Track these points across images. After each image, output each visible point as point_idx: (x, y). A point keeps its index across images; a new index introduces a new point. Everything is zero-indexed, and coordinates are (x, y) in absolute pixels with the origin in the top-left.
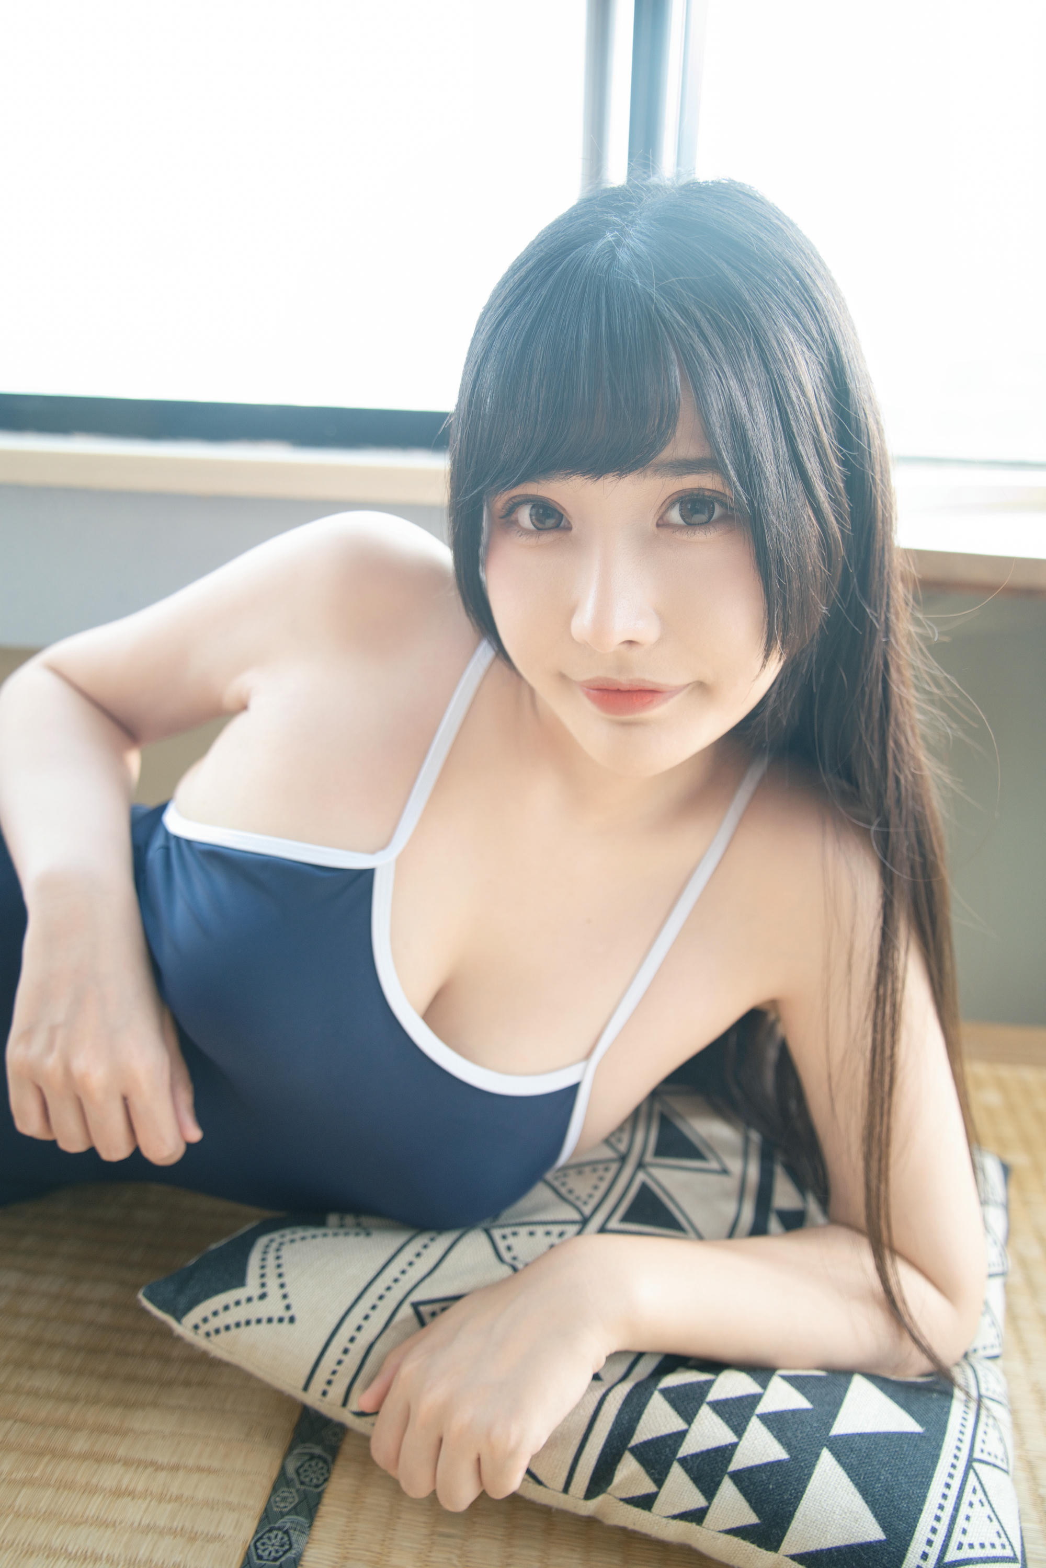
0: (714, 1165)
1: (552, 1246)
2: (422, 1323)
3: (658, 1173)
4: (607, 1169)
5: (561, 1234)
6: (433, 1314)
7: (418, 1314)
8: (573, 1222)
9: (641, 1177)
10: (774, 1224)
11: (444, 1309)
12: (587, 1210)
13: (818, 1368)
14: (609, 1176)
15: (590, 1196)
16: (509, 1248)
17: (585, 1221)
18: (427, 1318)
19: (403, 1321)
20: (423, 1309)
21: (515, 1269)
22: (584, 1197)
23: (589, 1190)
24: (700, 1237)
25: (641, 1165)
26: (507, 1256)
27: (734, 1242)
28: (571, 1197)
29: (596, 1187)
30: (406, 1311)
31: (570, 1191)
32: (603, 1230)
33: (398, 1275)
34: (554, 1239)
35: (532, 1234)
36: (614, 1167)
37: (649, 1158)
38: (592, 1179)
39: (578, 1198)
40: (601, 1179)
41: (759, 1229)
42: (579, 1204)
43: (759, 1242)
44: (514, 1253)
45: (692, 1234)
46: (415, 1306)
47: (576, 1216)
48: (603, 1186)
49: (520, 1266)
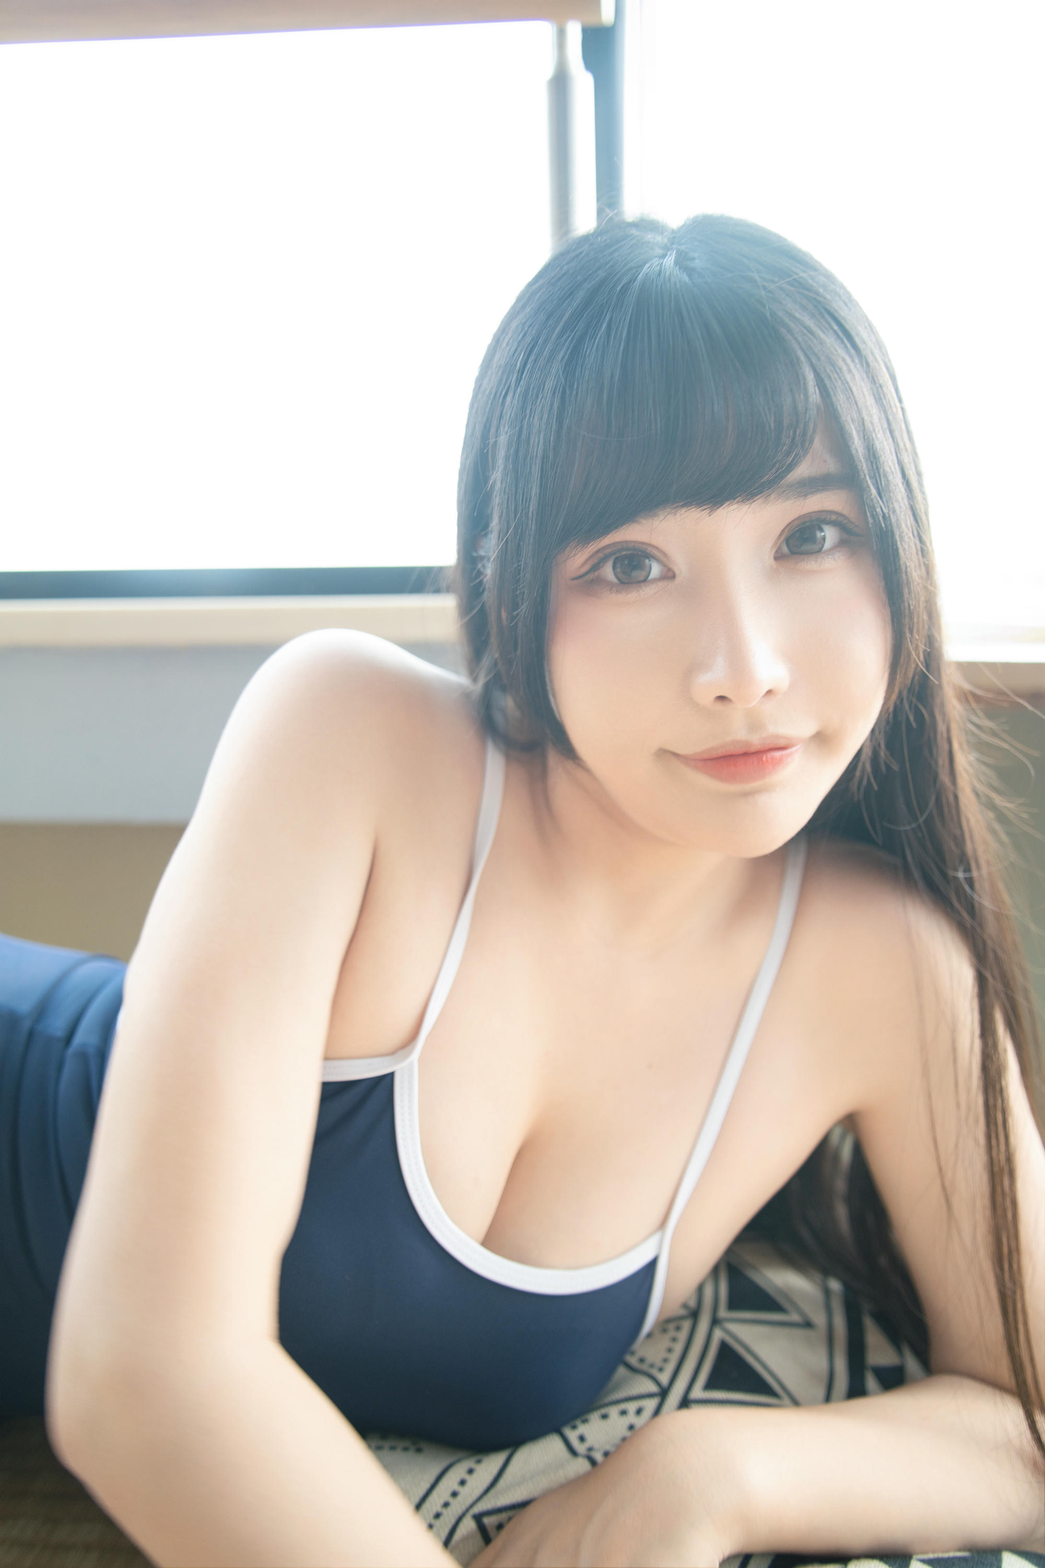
0: (795, 1317)
1: (631, 1427)
2: (487, 1538)
3: (733, 1327)
4: (678, 1328)
5: (639, 1412)
6: (500, 1527)
7: (482, 1529)
8: (650, 1396)
9: (718, 1334)
10: (871, 1382)
11: (510, 1519)
12: (664, 1378)
13: (959, 1550)
14: (683, 1336)
15: (666, 1360)
16: (582, 1439)
17: (664, 1393)
18: (492, 1532)
19: (465, 1539)
20: (486, 1521)
21: (593, 1462)
22: (659, 1363)
23: (663, 1354)
24: (796, 1403)
25: (715, 1322)
26: (580, 1448)
27: (832, 1406)
28: (644, 1367)
29: (670, 1350)
30: (468, 1525)
31: (642, 1360)
32: (685, 1403)
33: (456, 1487)
34: (631, 1418)
35: (605, 1417)
36: (686, 1325)
37: (723, 1313)
38: (665, 1342)
39: (652, 1366)
40: (674, 1340)
41: (856, 1391)
42: (654, 1372)
43: (859, 1404)
44: (590, 1442)
45: (787, 1401)
46: (478, 1518)
47: (652, 1388)
48: (678, 1348)
49: (598, 1456)
